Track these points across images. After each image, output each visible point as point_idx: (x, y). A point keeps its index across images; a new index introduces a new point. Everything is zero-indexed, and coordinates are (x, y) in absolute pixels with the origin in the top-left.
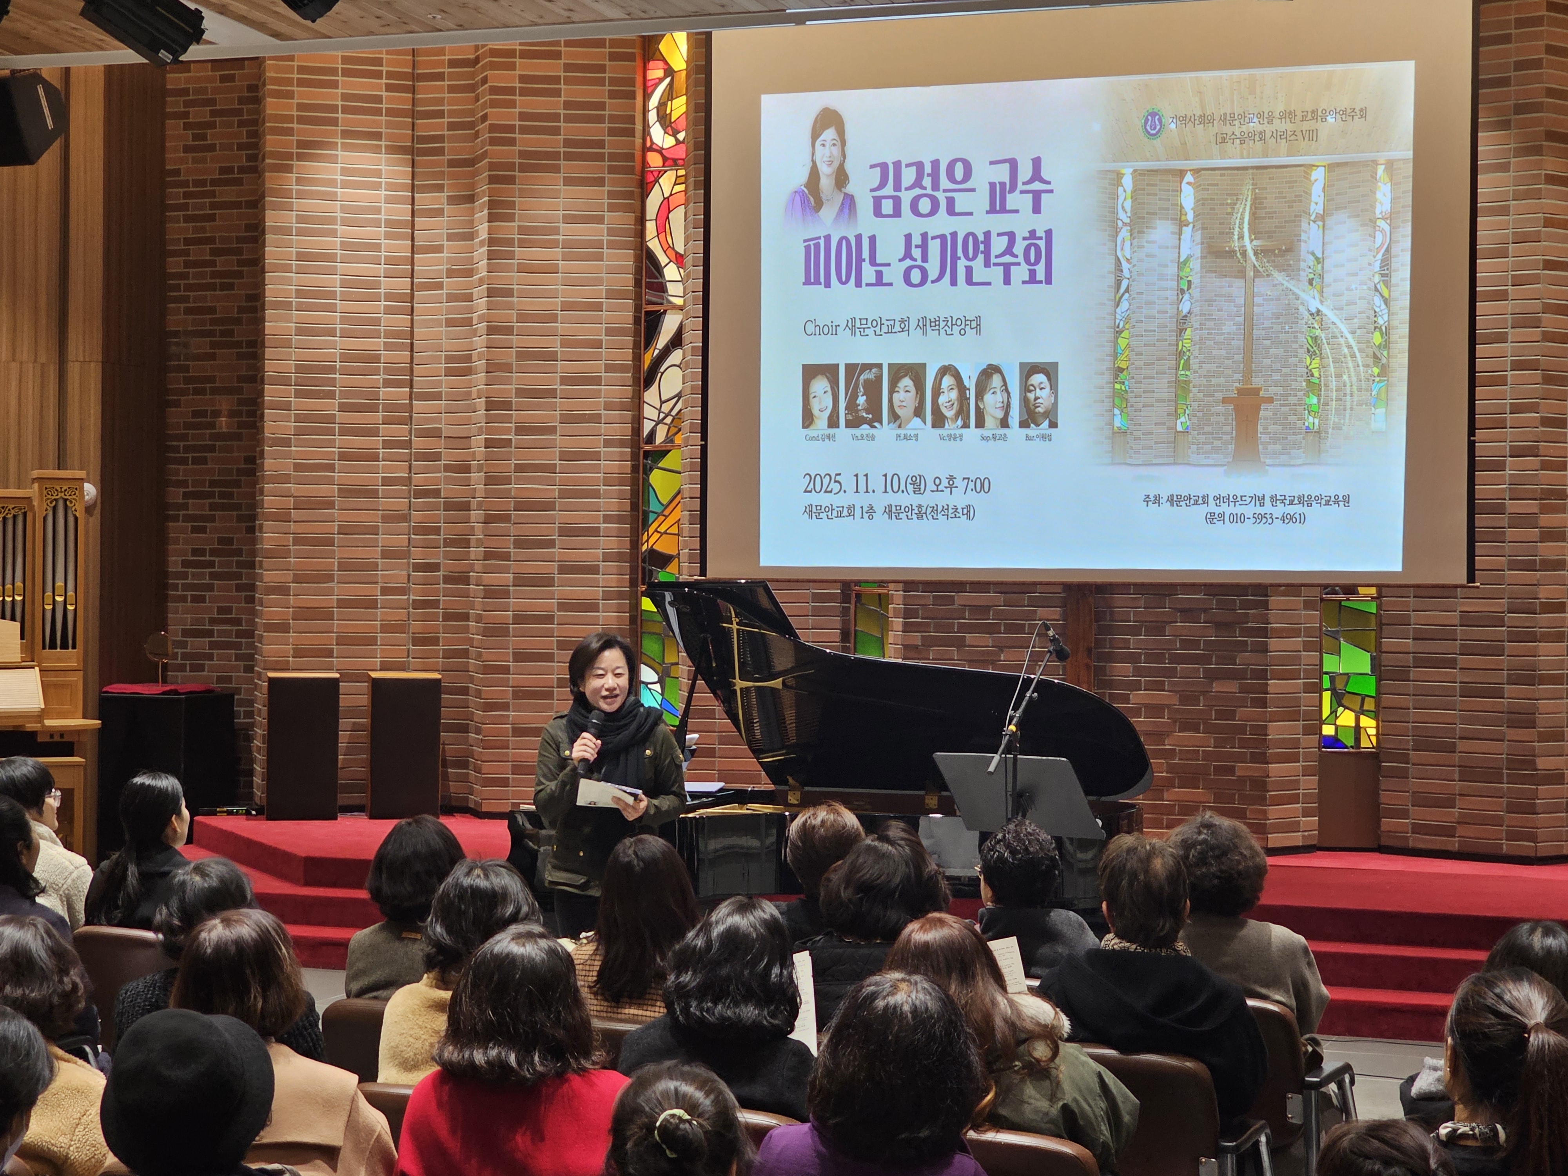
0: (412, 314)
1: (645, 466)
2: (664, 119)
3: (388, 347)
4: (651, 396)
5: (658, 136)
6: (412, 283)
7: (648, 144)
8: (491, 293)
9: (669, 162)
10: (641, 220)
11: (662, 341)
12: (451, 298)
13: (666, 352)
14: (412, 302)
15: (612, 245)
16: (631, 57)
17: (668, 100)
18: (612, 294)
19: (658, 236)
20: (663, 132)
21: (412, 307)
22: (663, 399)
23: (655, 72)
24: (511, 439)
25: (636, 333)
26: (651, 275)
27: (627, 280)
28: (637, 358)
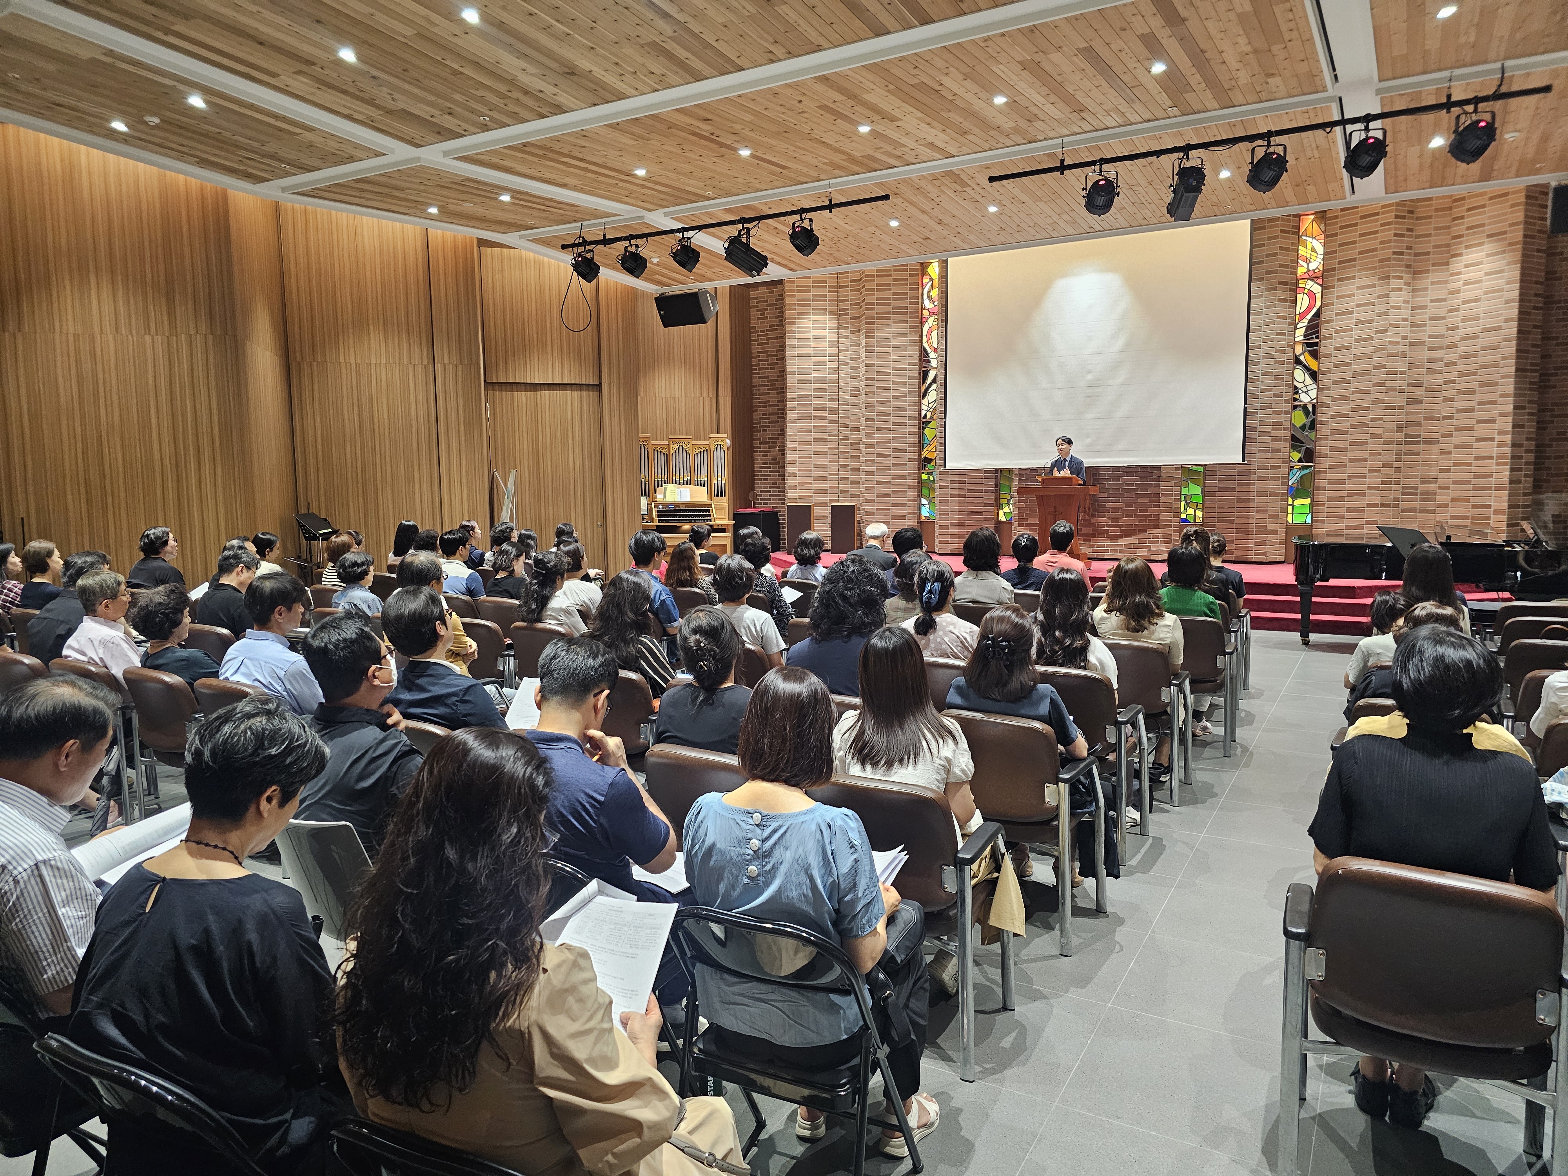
0: (838, 374)
1: (923, 427)
2: (929, 297)
3: (830, 387)
4: (925, 401)
5: (927, 304)
6: (838, 363)
7: (923, 307)
8: (867, 365)
9: (931, 313)
10: (921, 336)
11: (929, 380)
12: (853, 368)
13: (929, 386)
14: (838, 370)
15: (910, 346)
16: (916, 275)
17: (931, 290)
18: (910, 364)
19: (927, 341)
20: (929, 302)
21: (838, 372)
22: (930, 402)
23: (926, 280)
24: (874, 419)
25: (919, 379)
26: (925, 357)
27: (916, 359)
28: (920, 388)
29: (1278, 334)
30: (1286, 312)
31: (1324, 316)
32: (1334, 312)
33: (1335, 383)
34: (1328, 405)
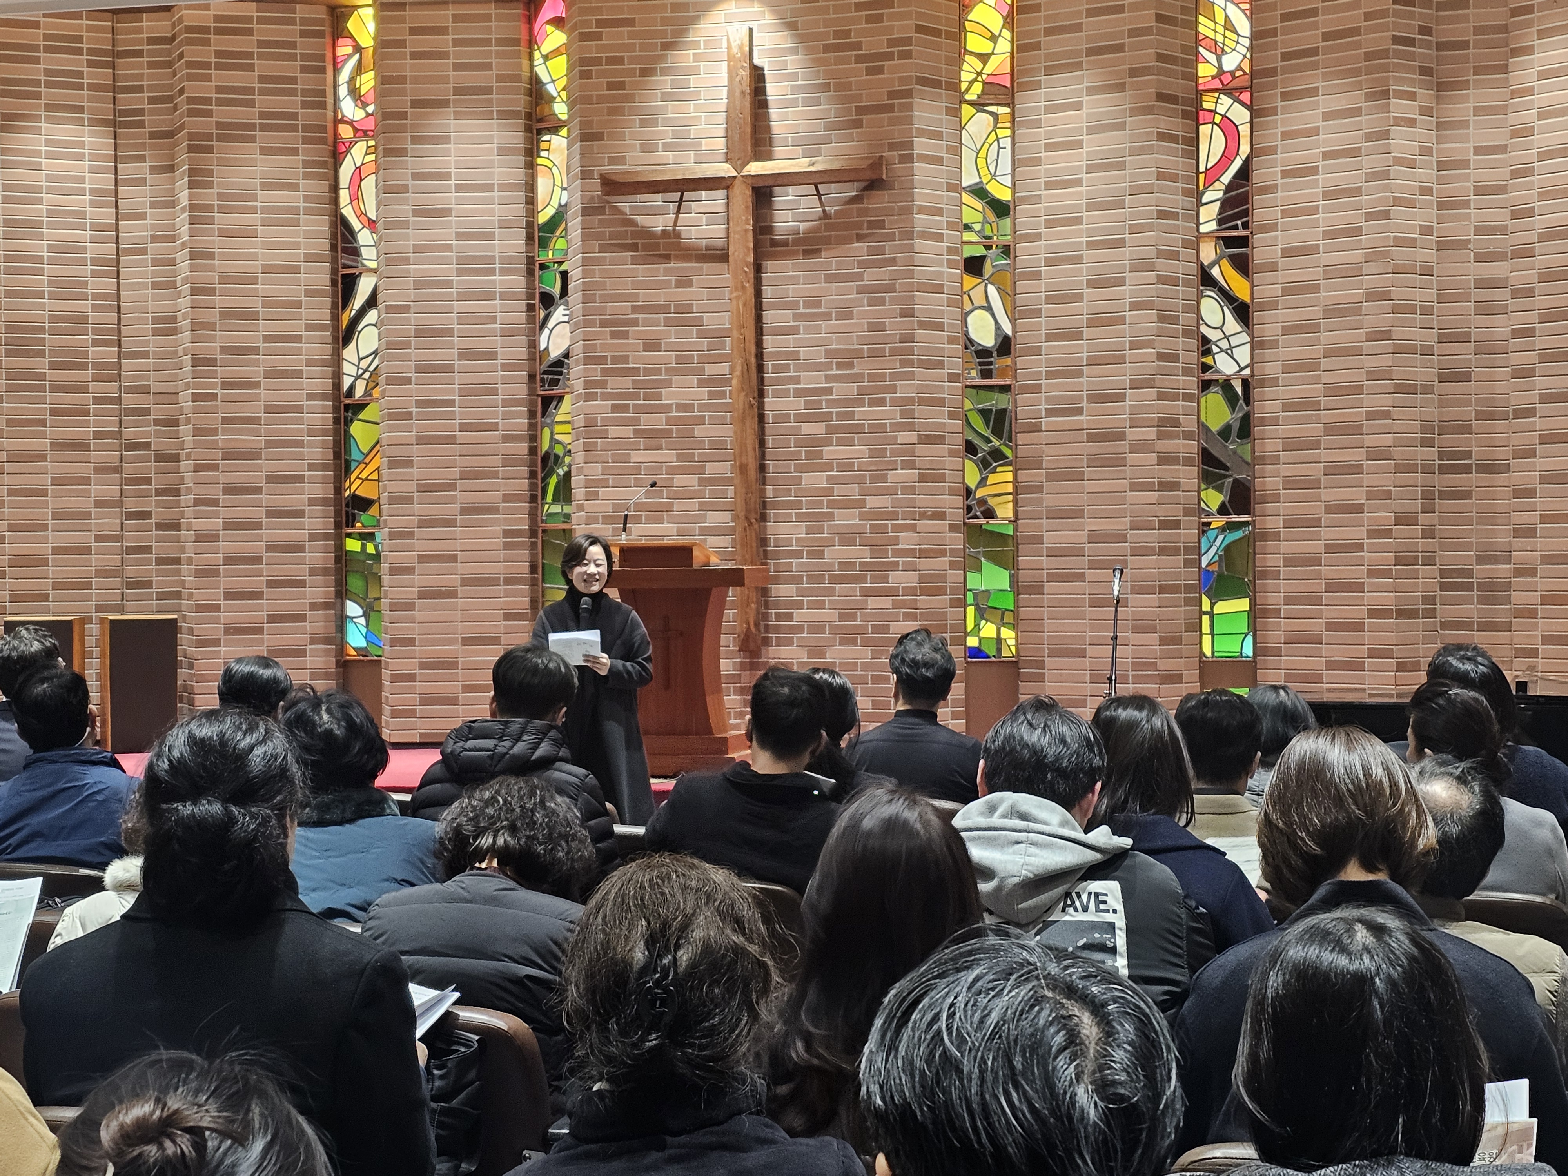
0: (118, 278)
1: (346, 418)
2: (354, 92)
3: (95, 309)
4: (349, 353)
5: (349, 108)
6: (118, 248)
7: (340, 117)
8: (193, 256)
9: (361, 133)
10: (335, 188)
11: (358, 302)
12: (155, 262)
13: (362, 313)
14: (118, 266)
15: (307, 212)
16: (321, 35)
17: (357, 75)
18: (309, 258)
19: (351, 203)
20: (353, 105)
21: (118, 272)
22: (361, 356)
23: (344, 49)
24: (217, 394)
25: (334, 295)
26: (345, 240)
27: (323, 245)
28: (336, 318)
29: (1162, 215)
30: (1177, 163)
31: (1258, 176)
32: (1279, 169)
33: (1287, 331)
34: (1275, 382)
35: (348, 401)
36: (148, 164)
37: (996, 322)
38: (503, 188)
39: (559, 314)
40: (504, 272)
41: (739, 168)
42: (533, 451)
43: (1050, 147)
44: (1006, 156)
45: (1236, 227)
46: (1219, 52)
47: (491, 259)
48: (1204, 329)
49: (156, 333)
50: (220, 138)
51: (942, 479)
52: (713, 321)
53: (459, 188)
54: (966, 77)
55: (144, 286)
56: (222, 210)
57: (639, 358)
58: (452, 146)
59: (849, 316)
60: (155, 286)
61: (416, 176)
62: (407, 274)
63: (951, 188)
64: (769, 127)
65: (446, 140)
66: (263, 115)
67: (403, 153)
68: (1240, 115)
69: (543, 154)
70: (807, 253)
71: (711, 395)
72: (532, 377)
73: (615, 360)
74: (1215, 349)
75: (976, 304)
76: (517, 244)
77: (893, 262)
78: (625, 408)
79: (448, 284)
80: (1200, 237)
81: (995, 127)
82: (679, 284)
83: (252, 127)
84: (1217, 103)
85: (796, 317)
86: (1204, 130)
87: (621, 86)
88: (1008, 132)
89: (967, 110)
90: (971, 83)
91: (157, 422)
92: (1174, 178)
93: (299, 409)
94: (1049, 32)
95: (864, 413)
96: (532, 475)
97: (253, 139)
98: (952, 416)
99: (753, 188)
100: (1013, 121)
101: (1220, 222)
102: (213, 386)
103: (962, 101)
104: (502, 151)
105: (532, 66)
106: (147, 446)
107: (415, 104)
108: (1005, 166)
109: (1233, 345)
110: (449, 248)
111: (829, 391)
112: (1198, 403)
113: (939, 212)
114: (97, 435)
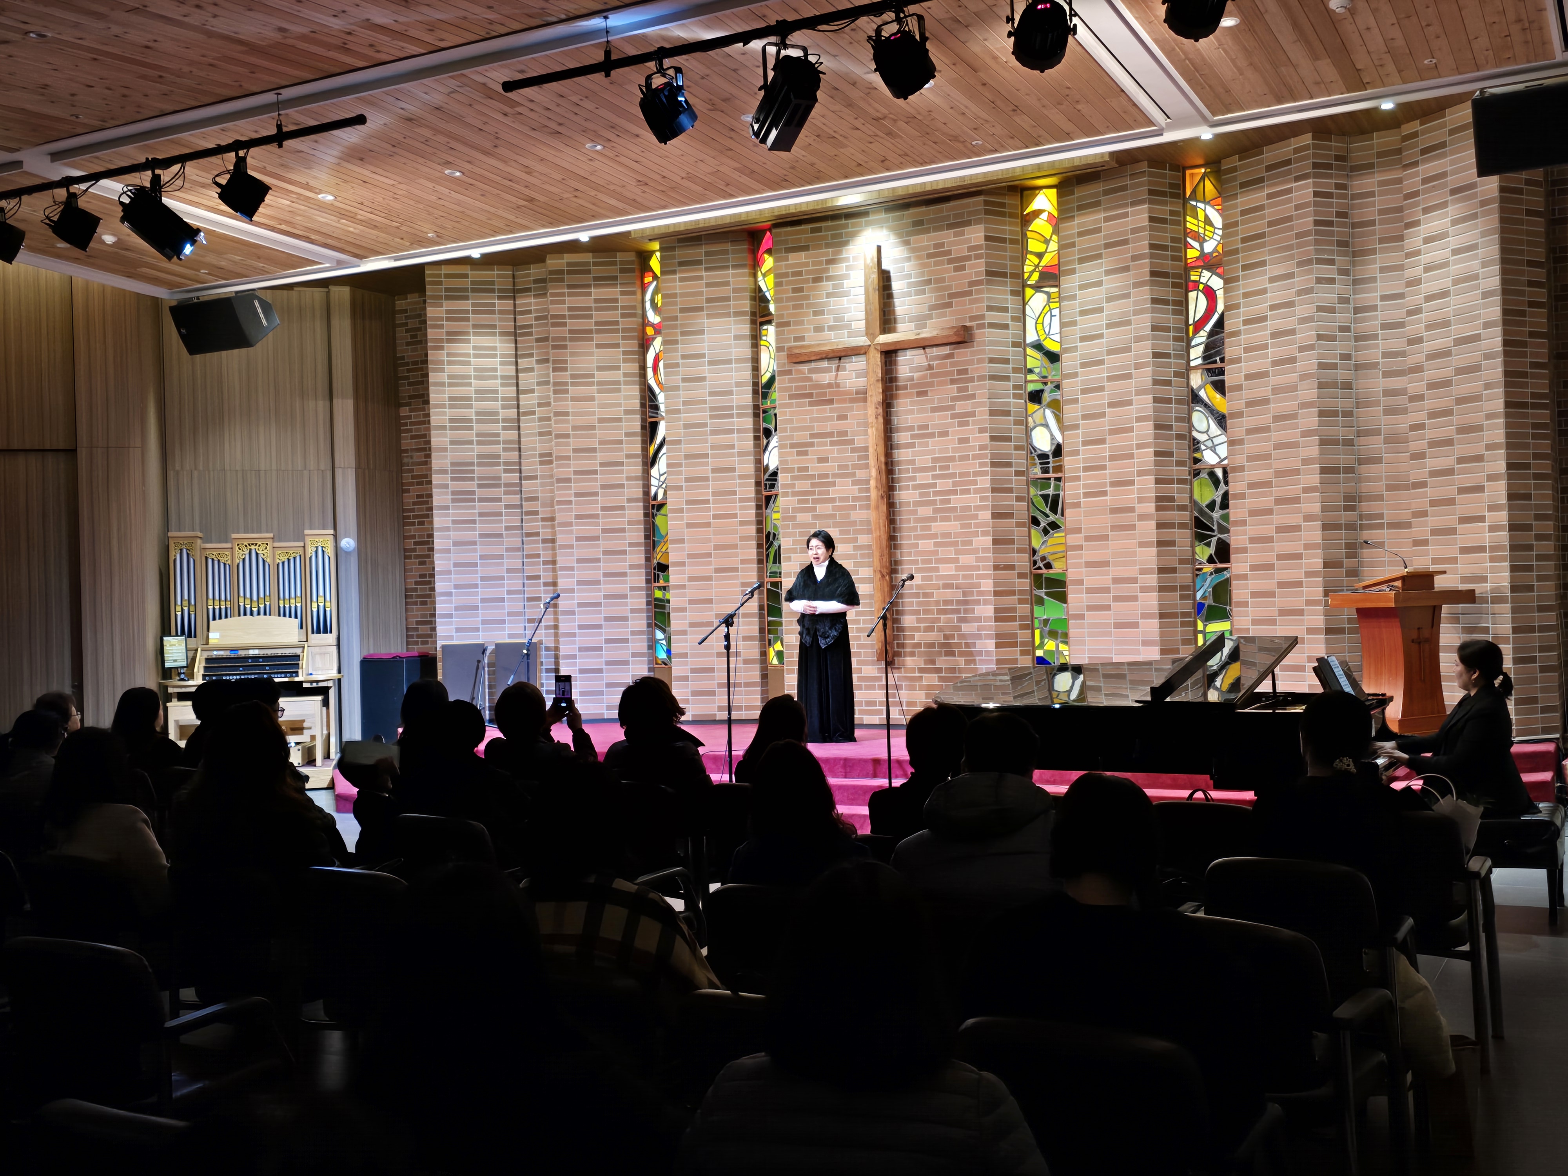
2: (654, 305)
3: (505, 450)
10: (643, 368)
11: (658, 440)
13: (660, 446)
15: (626, 383)
16: (633, 270)
17: (655, 294)
19: (654, 377)
23: (649, 278)
24: (572, 500)
25: (643, 435)
26: (651, 400)
27: (636, 403)
28: (645, 450)
31: (1229, 325)
32: (1241, 319)
33: (1250, 432)
34: (1242, 469)
35: (654, 503)
36: (535, 359)
37: (1052, 435)
38: (738, 361)
39: (774, 441)
40: (739, 415)
41: (872, 340)
42: (759, 531)
43: (1083, 313)
44: (1056, 321)
45: (1215, 362)
46: (1201, 240)
47: (731, 408)
48: (1195, 434)
49: (541, 463)
50: (572, 339)
51: (1012, 542)
52: (859, 442)
53: (711, 363)
54: (1027, 269)
55: (533, 435)
56: (573, 384)
57: (815, 468)
58: (706, 336)
59: (945, 434)
60: (541, 434)
61: (684, 357)
62: (679, 419)
63: (1015, 344)
64: (893, 312)
65: (702, 332)
66: (597, 323)
67: (676, 342)
68: (1216, 283)
69: (764, 338)
70: (919, 394)
71: (860, 491)
72: (758, 484)
73: (800, 469)
74: (1203, 447)
75: (1038, 422)
76: (747, 397)
77: (973, 396)
78: (807, 501)
79: (705, 425)
80: (1189, 368)
81: (1049, 302)
82: (840, 418)
83: (590, 331)
84: (1200, 276)
85: (913, 437)
86: (1192, 295)
87: (801, 290)
88: (1057, 305)
89: (1029, 292)
90: (1032, 273)
91: (543, 519)
92: (1167, 329)
93: (622, 508)
94: (1080, 234)
95: (957, 501)
96: (759, 546)
97: (591, 339)
98: (1019, 499)
99: (881, 352)
100: (1059, 297)
101: (1205, 358)
102: (570, 495)
103: (1024, 285)
104: (737, 338)
105: (756, 282)
106: (537, 534)
107: (683, 310)
108: (1056, 327)
109: (1216, 443)
110: (705, 402)
111: (934, 485)
112: (1191, 484)
113: (1006, 361)
114: (507, 528)
